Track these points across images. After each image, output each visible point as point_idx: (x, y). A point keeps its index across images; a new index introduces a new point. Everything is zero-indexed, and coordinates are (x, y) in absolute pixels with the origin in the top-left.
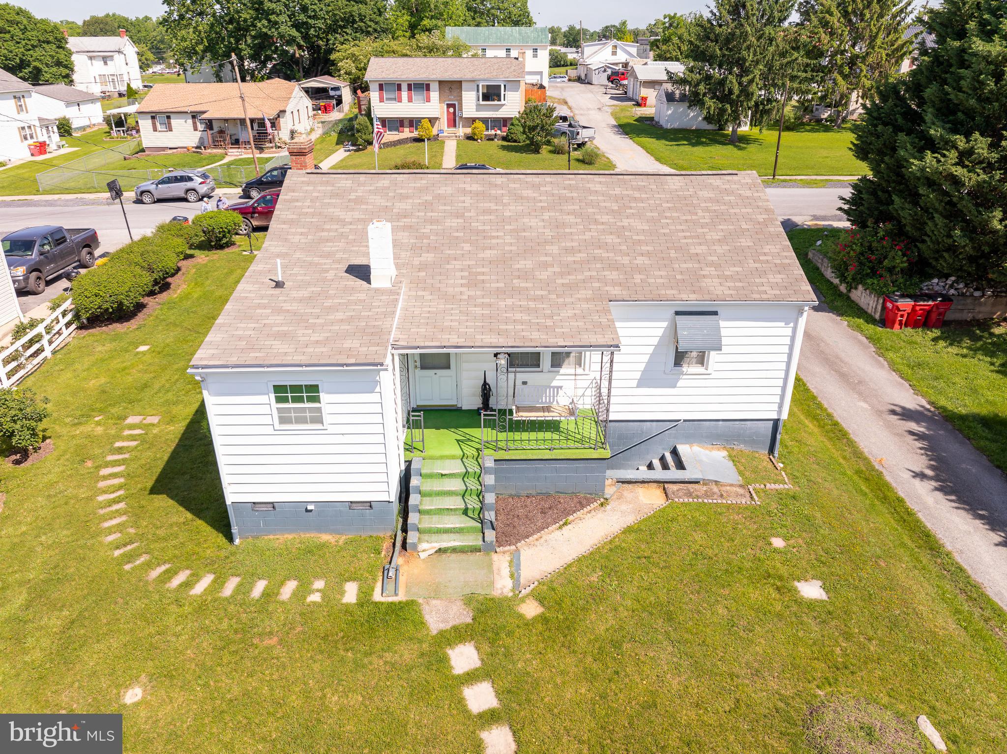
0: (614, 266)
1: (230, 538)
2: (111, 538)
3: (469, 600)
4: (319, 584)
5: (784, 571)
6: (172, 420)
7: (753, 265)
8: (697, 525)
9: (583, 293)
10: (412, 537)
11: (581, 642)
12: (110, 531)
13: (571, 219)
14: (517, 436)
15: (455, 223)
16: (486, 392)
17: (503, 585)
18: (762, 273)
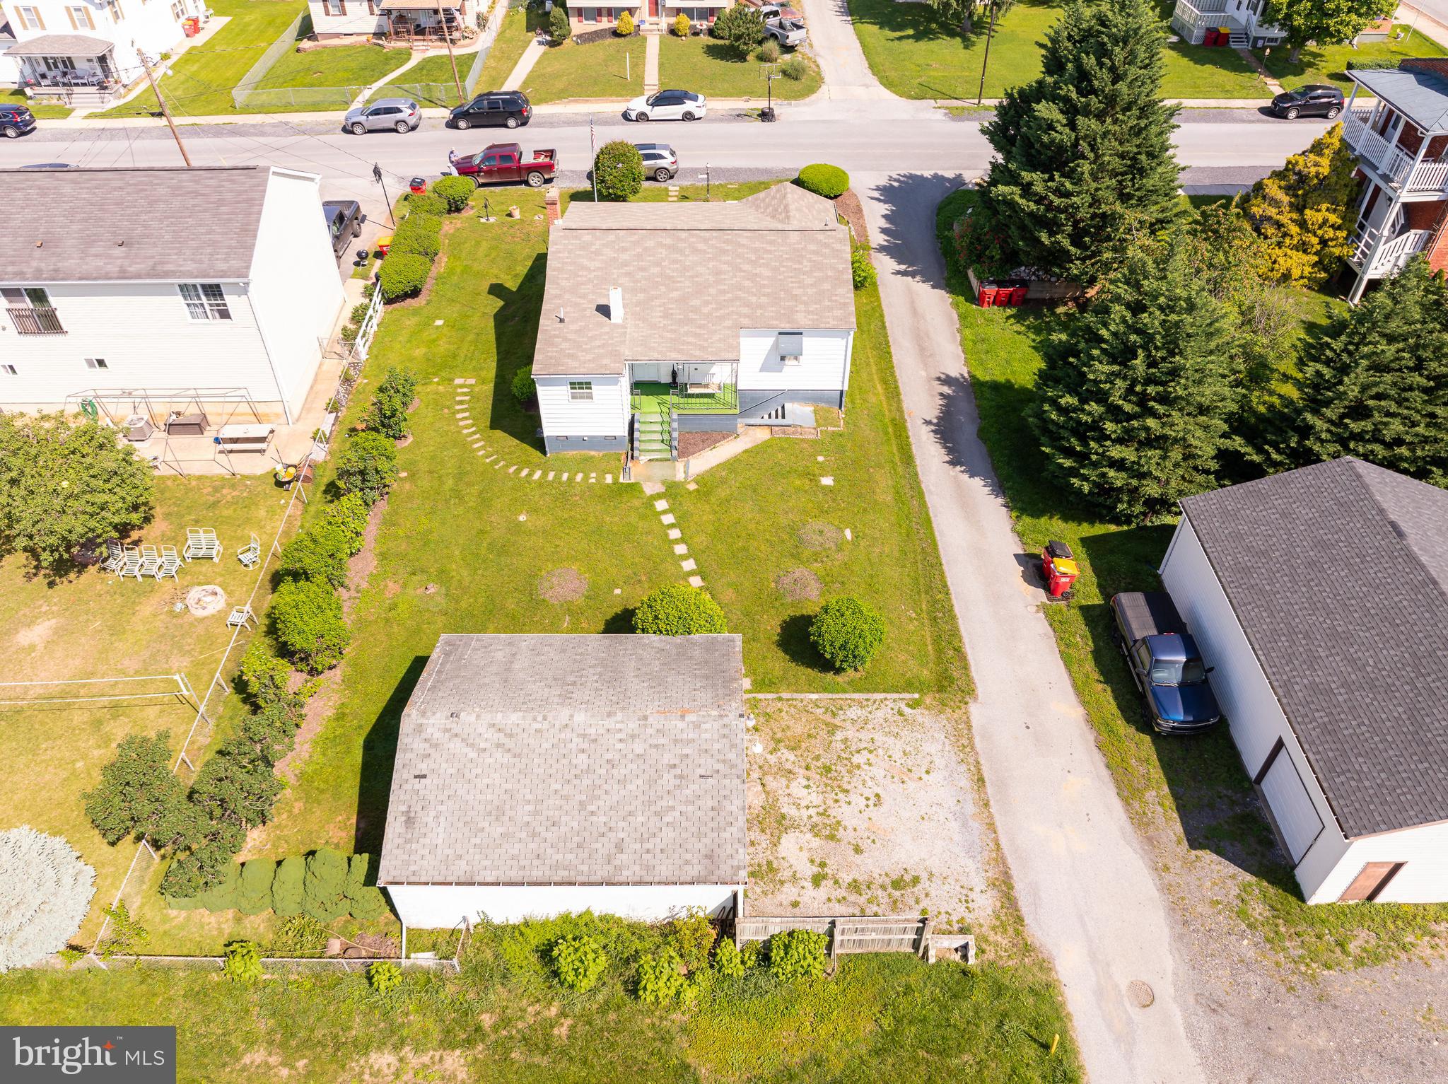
0: (748, 305)
1: (544, 453)
2: (481, 453)
3: (663, 482)
4: (593, 475)
5: (817, 472)
6: (484, 382)
7: (827, 303)
8: (782, 449)
9: (728, 323)
10: (636, 453)
11: (713, 500)
12: (479, 449)
13: (725, 267)
14: (690, 400)
15: (655, 270)
16: (674, 374)
17: (680, 476)
18: (830, 309)
